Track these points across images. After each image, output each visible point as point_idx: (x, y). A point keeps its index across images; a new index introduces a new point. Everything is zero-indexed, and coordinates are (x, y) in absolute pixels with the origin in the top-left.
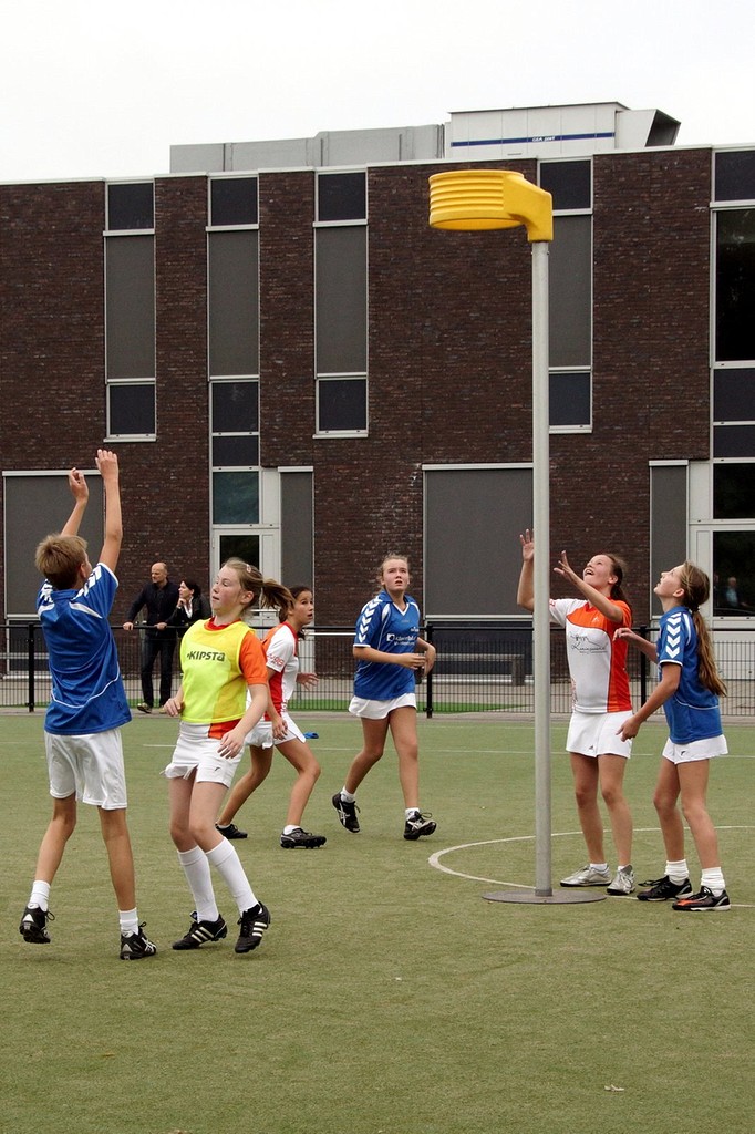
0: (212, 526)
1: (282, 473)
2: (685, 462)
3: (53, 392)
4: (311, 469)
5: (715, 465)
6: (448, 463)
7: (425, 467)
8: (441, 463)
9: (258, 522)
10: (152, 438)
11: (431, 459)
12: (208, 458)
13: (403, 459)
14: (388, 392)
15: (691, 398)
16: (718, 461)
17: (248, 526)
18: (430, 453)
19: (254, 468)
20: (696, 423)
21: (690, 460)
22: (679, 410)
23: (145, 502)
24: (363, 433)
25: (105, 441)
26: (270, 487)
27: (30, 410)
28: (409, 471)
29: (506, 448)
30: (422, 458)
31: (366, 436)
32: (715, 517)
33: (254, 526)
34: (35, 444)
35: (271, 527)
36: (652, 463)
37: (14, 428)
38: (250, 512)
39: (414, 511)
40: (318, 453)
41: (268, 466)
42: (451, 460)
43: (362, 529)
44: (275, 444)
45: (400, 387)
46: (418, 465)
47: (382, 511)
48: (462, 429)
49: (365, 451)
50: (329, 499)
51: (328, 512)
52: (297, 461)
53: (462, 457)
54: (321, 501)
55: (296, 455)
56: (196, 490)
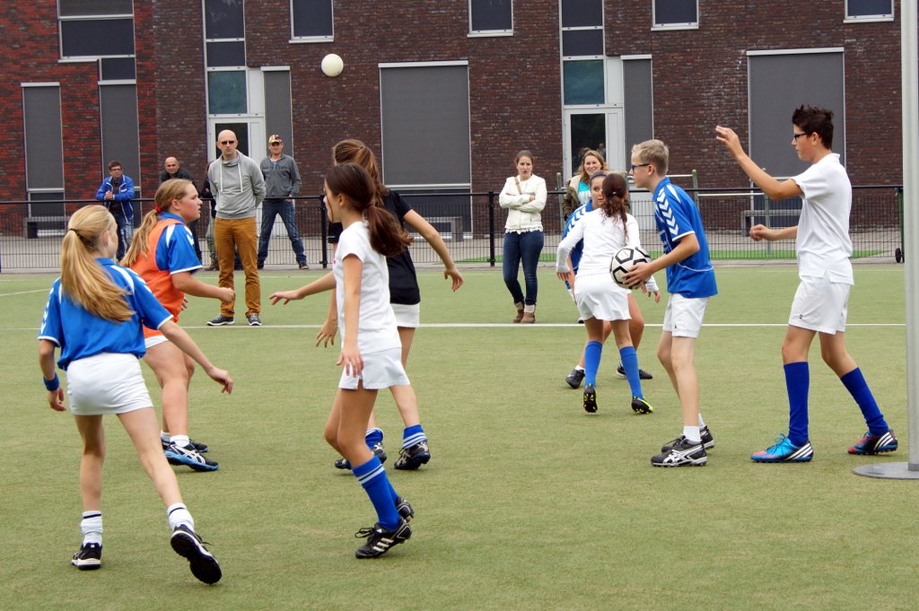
0: (564, 107)
1: (624, 61)
4: (649, 56)
6: (769, 49)
7: (749, 53)
8: (764, 49)
9: (603, 102)
10: (509, 33)
11: (754, 46)
12: (559, 49)
13: (728, 46)
17: (594, 106)
18: (753, 41)
19: (600, 57)
23: (504, 88)
24: (694, 26)
25: (468, 36)
26: (613, 73)
27: (402, 11)
28: (735, 57)
29: (819, 35)
30: (746, 45)
31: (697, 28)
33: (601, 106)
34: (407, 40)
35: (615, 107)
37: (386, 26)
38: (598, 97)
39: (740, 91)
40: (655, 43)
41: (611, 55)
42: (771, 47)
43: (695, 106)
44: (617, 36)
46: (743, 51)
47: (713, 91)
48: (780, 20)
49: (697, 40)
50: (666, 82)
51: (665, 92)
52: (637, 50)
53: (782, 43)
54: (658, 83)
55: (637, 46)
56: (549, 76)
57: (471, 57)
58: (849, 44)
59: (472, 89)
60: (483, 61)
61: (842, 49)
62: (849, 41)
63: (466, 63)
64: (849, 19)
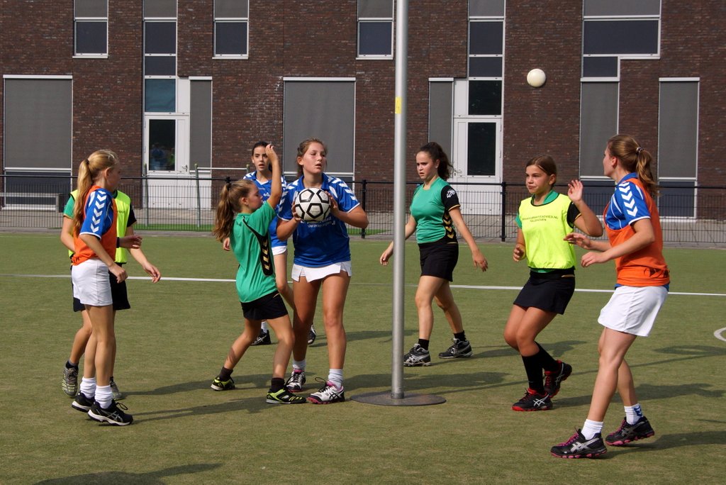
0: (145, 113)
1: (192, 81)
2: (451, 79)
3: (38, 25)
4: (210, 78)
5: (470, 81)
6: (300, 76)
7: (285, 79)
8: (296, 76)
9: (174, 111)
10: (105, 56)
11: (289, 74)
12: (142, 69)
13: (270, 73)
14: (262, 31)
15: (456, 39)
16: (472, 79)
17: (168, 113)
18: (289, 70)
19: (173, 77)
20: (459, 55)
21: (454, 78)
22: (448, 47)
23: (99, 97)
25: (73, 57)
26: (183, 89)
27: (22, 36)
28: (275, 81)
29: (337, 68)
30: (283, 73)
31: (247, 58)
32: (469, 114)
33: (172, 114)
34: (26, 58)
35: (183, 115)
36: (431, 79)
37: (10, 47)
38: (171, 106)
39: (278, 107)
40: (215, 69)
41: (182, 76)
42: (302, 75)
43: (243, 117)
44: (186, 62)
45: (270, 28)
46: (280, 77)
47: (257, 106)
48: (308, 56)
49: (246, 68)
50: (222, 98)
51: (222, 106)
52: (202, 73)
53: (309, 73)
54: (217, 98)
55: (201, 69)
56: (134, 90)
57: (75, 73)
58: (359, 75)
59: (75, 97)
60: (83, 77)
61: (354, 79)
62: (360, 73)
63: (71, 77)
64: (361, 57)
